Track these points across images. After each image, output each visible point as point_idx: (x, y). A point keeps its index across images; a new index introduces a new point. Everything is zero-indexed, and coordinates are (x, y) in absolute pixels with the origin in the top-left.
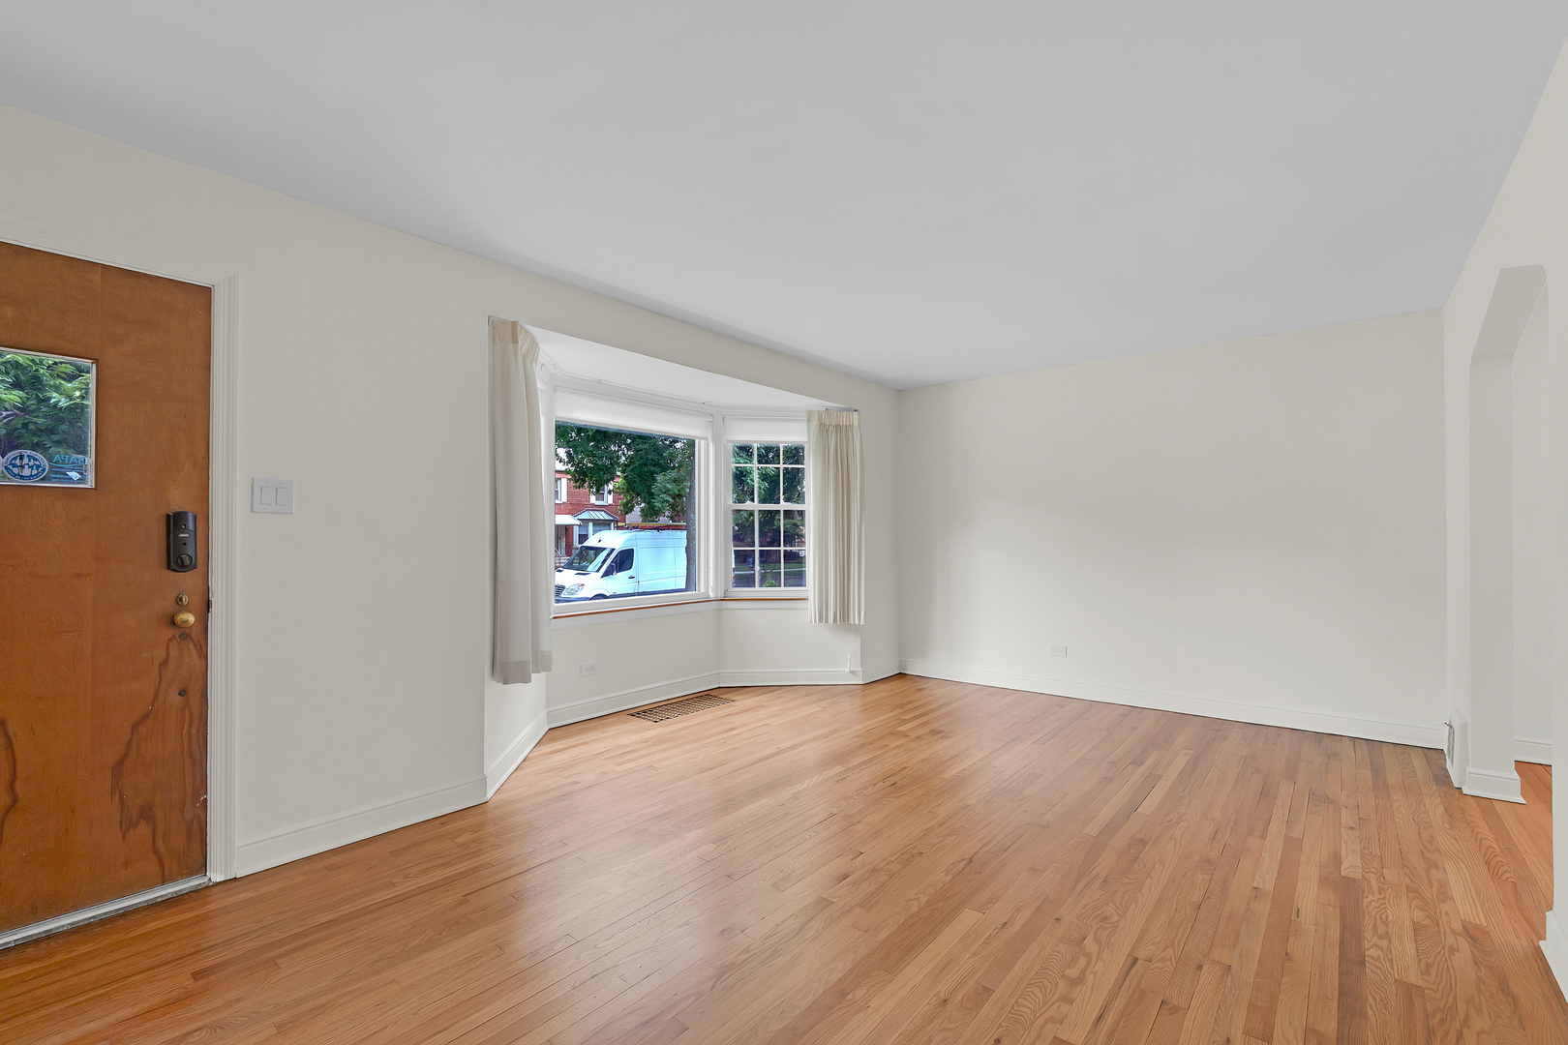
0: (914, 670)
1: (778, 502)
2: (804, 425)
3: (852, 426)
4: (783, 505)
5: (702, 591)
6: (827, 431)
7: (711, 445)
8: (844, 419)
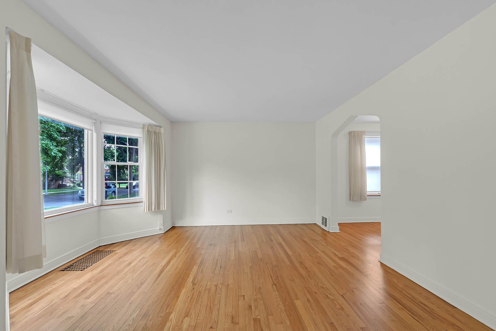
0: (178, 224)
1: (126, 161)
2: (141, 130)
3: (160, 133)
4: (129, 163)
5: (90, 202)
6: (151, 134)
7: (95, 134)
8: (157, 130)
